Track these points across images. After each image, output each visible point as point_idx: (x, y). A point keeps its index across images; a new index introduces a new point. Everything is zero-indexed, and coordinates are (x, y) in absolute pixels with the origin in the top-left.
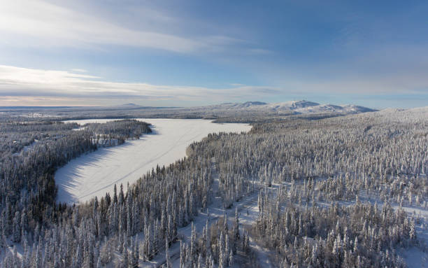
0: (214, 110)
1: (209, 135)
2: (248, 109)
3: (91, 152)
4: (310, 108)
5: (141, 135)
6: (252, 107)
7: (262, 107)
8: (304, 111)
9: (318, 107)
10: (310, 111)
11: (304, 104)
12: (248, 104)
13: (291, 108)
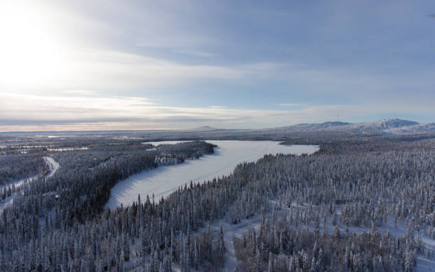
0: (287, 132)
1: (266, 156)
2: (326, 129)
3: (151, 169)
4: (404, 128)
5: (201, 155)
6: (331, 128)
7: (342, 127)
8: (395, 131)
9: (416, 126)
10: (405, 131)
11: (397, 123)
12: (327, 124)
13: (379, 128)
